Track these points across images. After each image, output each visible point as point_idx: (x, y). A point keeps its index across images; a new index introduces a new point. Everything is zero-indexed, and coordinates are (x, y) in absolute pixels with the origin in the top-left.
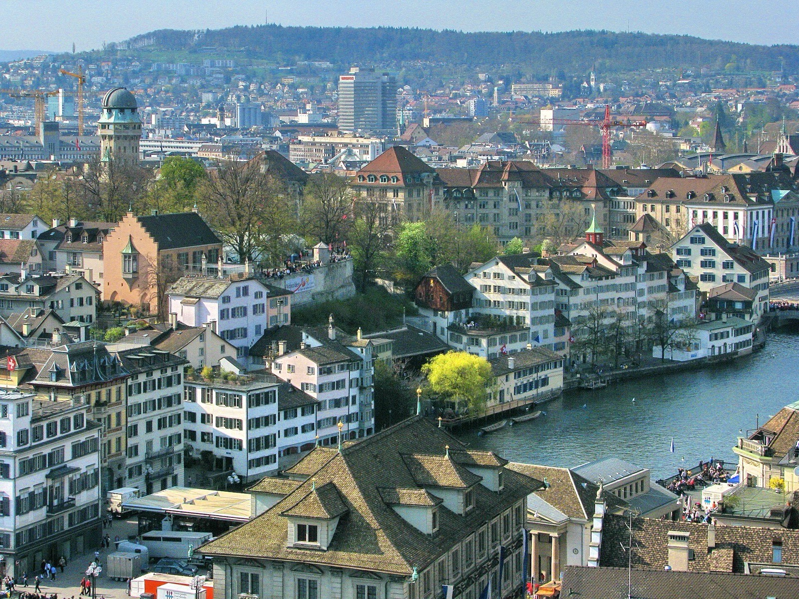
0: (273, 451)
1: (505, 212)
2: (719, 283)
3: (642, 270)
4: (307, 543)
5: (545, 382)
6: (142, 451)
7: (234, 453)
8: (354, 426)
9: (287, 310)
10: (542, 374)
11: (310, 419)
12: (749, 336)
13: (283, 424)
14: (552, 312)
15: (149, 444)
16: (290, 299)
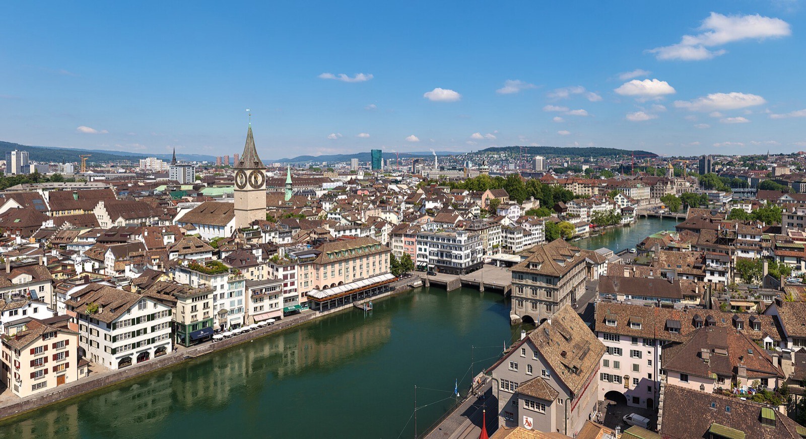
0: (522, 245)
1: (577, 189)
2: (625, 206)
3: (608, 203)
4: (535, 268)
5: (585, 229)
6: (491, 245)
7: (513, 245)
8: (540, 239)
9: (524, 212)
10: (584, 228)
11: (530, 237)
12: (633, 219)
13: (524, 239)
14: (586, 213)
15: (493, 243)
16: (525, 210)
